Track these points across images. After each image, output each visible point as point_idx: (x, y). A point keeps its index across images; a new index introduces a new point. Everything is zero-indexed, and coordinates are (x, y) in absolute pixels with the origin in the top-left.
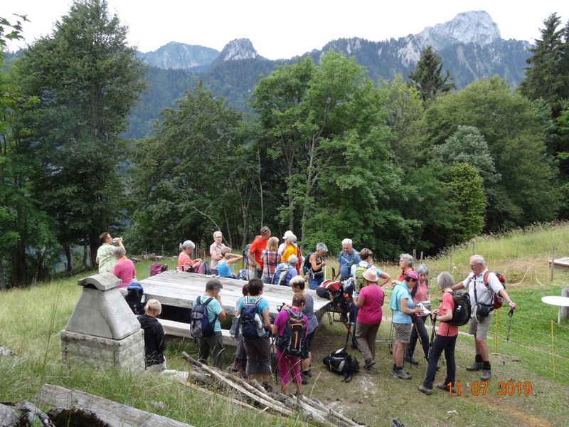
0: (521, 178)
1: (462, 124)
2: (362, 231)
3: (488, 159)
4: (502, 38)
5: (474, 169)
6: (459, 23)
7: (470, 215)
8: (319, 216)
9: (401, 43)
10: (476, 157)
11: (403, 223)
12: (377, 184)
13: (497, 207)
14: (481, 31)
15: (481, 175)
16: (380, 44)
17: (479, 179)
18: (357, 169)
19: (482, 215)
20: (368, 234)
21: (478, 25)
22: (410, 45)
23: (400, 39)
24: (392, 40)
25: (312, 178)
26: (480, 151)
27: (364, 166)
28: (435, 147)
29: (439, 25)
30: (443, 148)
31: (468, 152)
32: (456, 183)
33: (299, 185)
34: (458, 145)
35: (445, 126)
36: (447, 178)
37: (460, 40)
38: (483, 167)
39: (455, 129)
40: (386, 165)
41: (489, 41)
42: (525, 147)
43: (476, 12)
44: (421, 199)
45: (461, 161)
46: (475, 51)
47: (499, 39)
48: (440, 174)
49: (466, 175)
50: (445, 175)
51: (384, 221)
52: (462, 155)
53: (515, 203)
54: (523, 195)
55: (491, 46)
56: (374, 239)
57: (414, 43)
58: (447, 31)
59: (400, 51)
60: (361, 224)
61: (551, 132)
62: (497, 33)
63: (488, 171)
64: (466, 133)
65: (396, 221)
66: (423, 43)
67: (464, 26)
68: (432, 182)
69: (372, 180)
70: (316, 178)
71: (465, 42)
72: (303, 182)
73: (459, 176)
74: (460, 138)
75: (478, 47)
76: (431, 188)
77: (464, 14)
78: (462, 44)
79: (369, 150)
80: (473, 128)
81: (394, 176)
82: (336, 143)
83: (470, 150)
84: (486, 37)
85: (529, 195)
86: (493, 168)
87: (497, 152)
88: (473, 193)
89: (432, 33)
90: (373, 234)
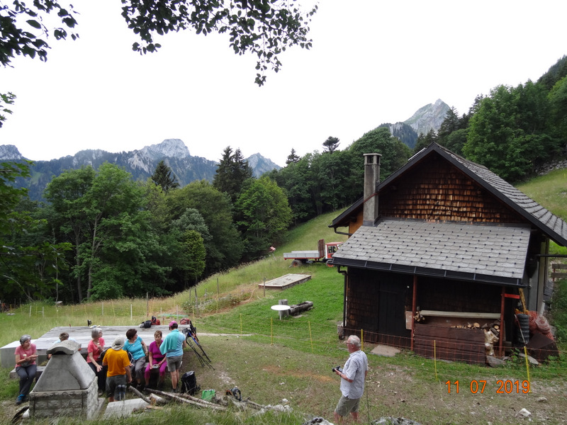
0: (222, 237)
1: (189, 207)
2: (134, 277)
3: (204, 227)
4: (191, 155)
5: (197, 234)
6: (166, 145)
7: (197, 261)
8: (105, 270)
9: (130, 155)
10: (199, 227)
11: (161, 269)
12: (144, 247)
13: (211, 255)
14: (179, 151)
15: (202, 237)
16: (116, 155)
17: (201, 239)
18: (131, 237)
19: (204, 260)
20: (137, 279)
21: (177, 147)
22: (136, 156)
23: (129, 152)
24: (124, 152)
25: (96, 245)
26: (200, 223)
27: (134, 235)
28: (173, 222)
29: (153, 145)
30: (179, 222)
31: (193, 223)
32: (188, 243)
33: (87, 250)
34: (187, 220)
35: (177, 209)
36: (183, 240)
37: (167, 155)
38: (203, 232)
39: (185, 210)
40: (148, 234)
41: (184, 157)
42: (223, 219)
43: (176, 140)
44: (169, 254)
45: (190, 229)
46: (176, 162)
47: (189, 156)
48: (179, 237)
49: (194, 237)
50: (181, 238)
51: (147, 269)
52: (190, 226)
53: (220, 251)
54: (224, 247)
55: (185, 159)
56: (141, 282)
57: (138, 155)
58: (158, 149)
59: (129, 159)
60: (133, 273)
61: (233, 210)
62: (188, 152)
63: (205, 234)
64: (191, 213)
65: (156, 269)
66: (144, 155)
67: (168, 147)
68: (175, 243)
69: (141, 244)
70: (99, 244)
71: (170, 156)
72: (89, 248)
73: (190, 238)
74: (188, 215)
75: (178, 159)
76: (175, 247)
77: (168, 140)
78: (168, 157)
79: (138, 225)
80: (195, 210)
81: (154, 241)
82: (113, 221)
83: (194, 223)
84: (182, 154)
85: (227, 247)
86: (208, 233)
87: (208, 223)
88: (199, 248)
89: (149, 149)
90: (141, 278)
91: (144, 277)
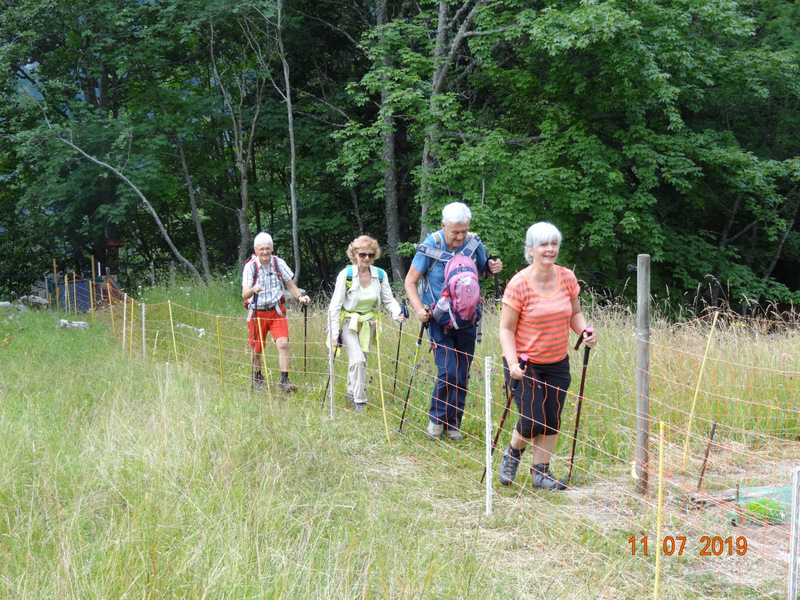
2: (618, 203)
8: (474, 156)
11: (758, 170)
20: (639, 211)
25: (447, 39)
33: (407, 55)
51: (690, 168)
56: (657, 229)
60: (615, 176)
72: (418, 46)
90: (655, 211)
91: (672, 207)
